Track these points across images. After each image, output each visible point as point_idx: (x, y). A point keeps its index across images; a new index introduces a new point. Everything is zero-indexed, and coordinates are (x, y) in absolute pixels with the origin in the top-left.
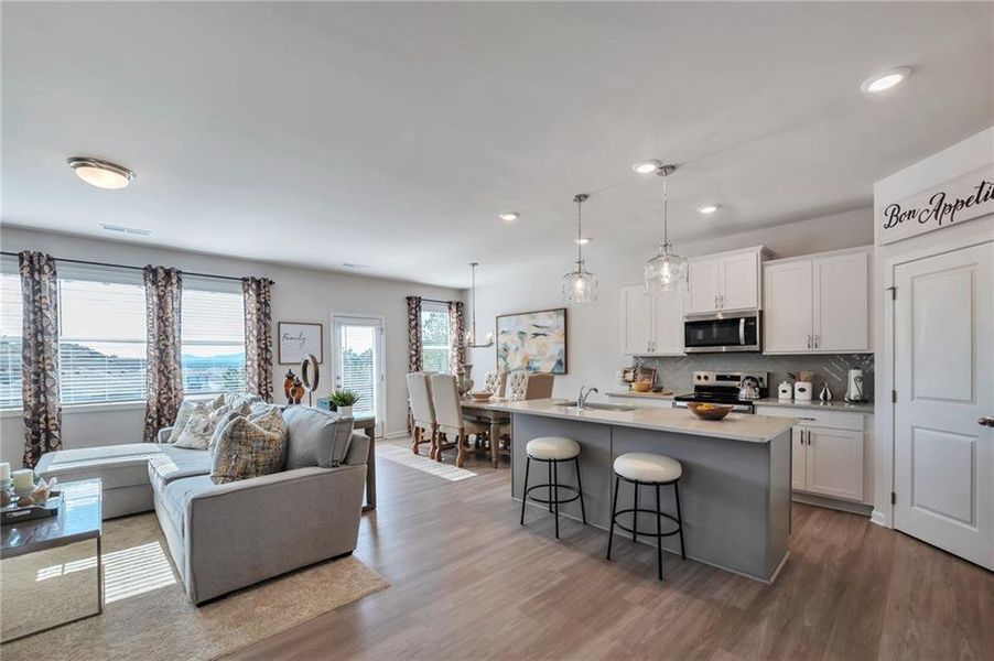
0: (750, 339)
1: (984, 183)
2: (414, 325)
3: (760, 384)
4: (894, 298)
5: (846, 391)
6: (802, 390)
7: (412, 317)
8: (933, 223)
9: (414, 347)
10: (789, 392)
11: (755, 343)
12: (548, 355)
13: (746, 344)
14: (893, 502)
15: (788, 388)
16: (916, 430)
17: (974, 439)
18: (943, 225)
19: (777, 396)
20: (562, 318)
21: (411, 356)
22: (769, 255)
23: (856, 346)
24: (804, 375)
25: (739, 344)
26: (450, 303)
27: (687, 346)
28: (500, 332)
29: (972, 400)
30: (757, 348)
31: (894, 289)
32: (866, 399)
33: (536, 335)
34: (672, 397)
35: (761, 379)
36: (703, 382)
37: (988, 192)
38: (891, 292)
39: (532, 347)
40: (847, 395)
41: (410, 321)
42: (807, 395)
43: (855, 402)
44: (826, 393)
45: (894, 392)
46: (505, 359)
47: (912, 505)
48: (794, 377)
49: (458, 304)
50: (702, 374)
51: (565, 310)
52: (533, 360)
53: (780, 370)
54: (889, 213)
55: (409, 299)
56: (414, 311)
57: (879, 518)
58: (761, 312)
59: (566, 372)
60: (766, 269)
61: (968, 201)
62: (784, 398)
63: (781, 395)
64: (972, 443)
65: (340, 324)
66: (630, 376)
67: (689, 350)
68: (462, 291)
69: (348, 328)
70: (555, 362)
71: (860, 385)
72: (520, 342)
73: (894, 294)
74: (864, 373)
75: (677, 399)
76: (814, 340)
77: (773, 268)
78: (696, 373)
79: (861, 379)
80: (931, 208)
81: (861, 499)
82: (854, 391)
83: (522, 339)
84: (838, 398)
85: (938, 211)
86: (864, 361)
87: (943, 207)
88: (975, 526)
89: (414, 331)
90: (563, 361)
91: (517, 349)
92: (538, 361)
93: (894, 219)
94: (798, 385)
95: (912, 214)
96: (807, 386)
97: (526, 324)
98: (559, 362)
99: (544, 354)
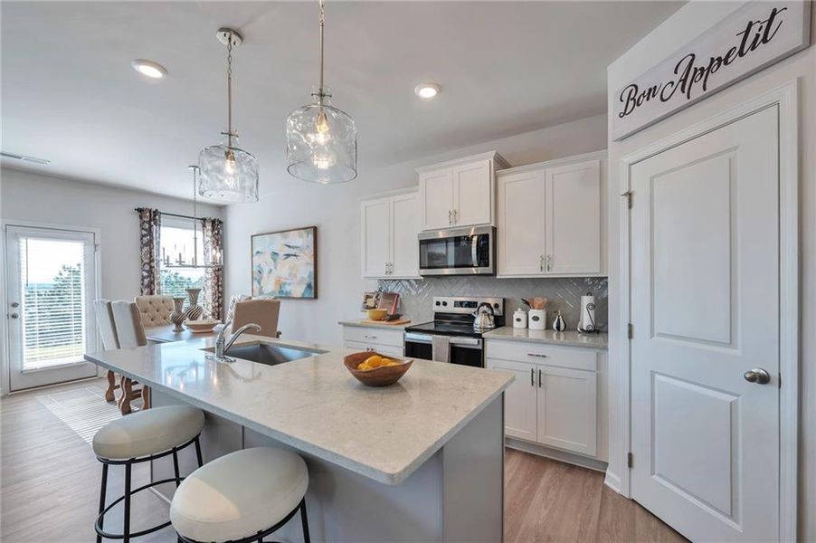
0: (483, 260)
1: (751, 24)
2: (148, 241)
3: (495, 312)
4: (630, 207)
5: (579, 320)
6: (536, 319)
7: (144, 232)
8: (679, 99)
9: (147, 267)
10: (524, 320)
11: (488, 266)
12: (299, 276)
13: (479, 266)
14: (630, 465)
15: (523, 317)
16: (657, 377)
17: (733, 398)
18: (693, 97)
19: (511, 325)
20: (311, 237)
21: (143, 278)
22: (502, 164)
23: (588, 269)
24: (538, 301)
25: (472, 266)
26: (204, 220)
27: (421, 268)
28: (255, 252)
29: (731, 343)
30: (489, 270)
31: (630, 195)
32: (599, 330)
33: (288, 256)
34: (403, 327)
35: (496, 306)
36: (442, 309)
37: (758, 36)
38: (626, 199)
39: (283, 269)
40: (580, 323)
41: (143, 236)
42: (540, 325)
43: (589, 332)
44: (560, 324)
45: (630, 326)
46: (259, 283)
47: (653, 473)
48: (527, 303)
49: (213, 222)
50: (441, 300)
51: (315, 229)
52: (285, 284)
53: (514, 295)
54: (625, 99)
55: (140, 210)
56: (147, 226)
57: (615, 480)
58: (495, 230)
59: (316, 297)
60: (500, 179)
61: (728, 56)
62: (518, 326)
63: (516, 324)
64: (731, 403)
65: (16, 237)
66: (371, 303)
67: (424, 272)
68: (221, 208)
69: (31, 241)
70: (305, 286)
71: (592, 312)
72: (273, 262)
73: (630, 201)
74: (596, 299)
75: (408, 330)
76: (546, 262)
77: (509, 179)
78: (436, 299)
79: (594, 307)
80: (676, 78)
81: (594, 454)
82: (586, 321)
83: (275, 260)
84: (570, 327)
85: (684, 81)
86: (597, 285)
87: (693, 75)
88: (737, 522)
89: (145, 249)
90: (313, 285)
91: (271, 270)
92: (289, 284)
93: (631, 103)
94: (532, 313)
95: (652, 92)
96: (541, 314)
97: (278, 244)
98: (309, 286)
99: (295, 276)
